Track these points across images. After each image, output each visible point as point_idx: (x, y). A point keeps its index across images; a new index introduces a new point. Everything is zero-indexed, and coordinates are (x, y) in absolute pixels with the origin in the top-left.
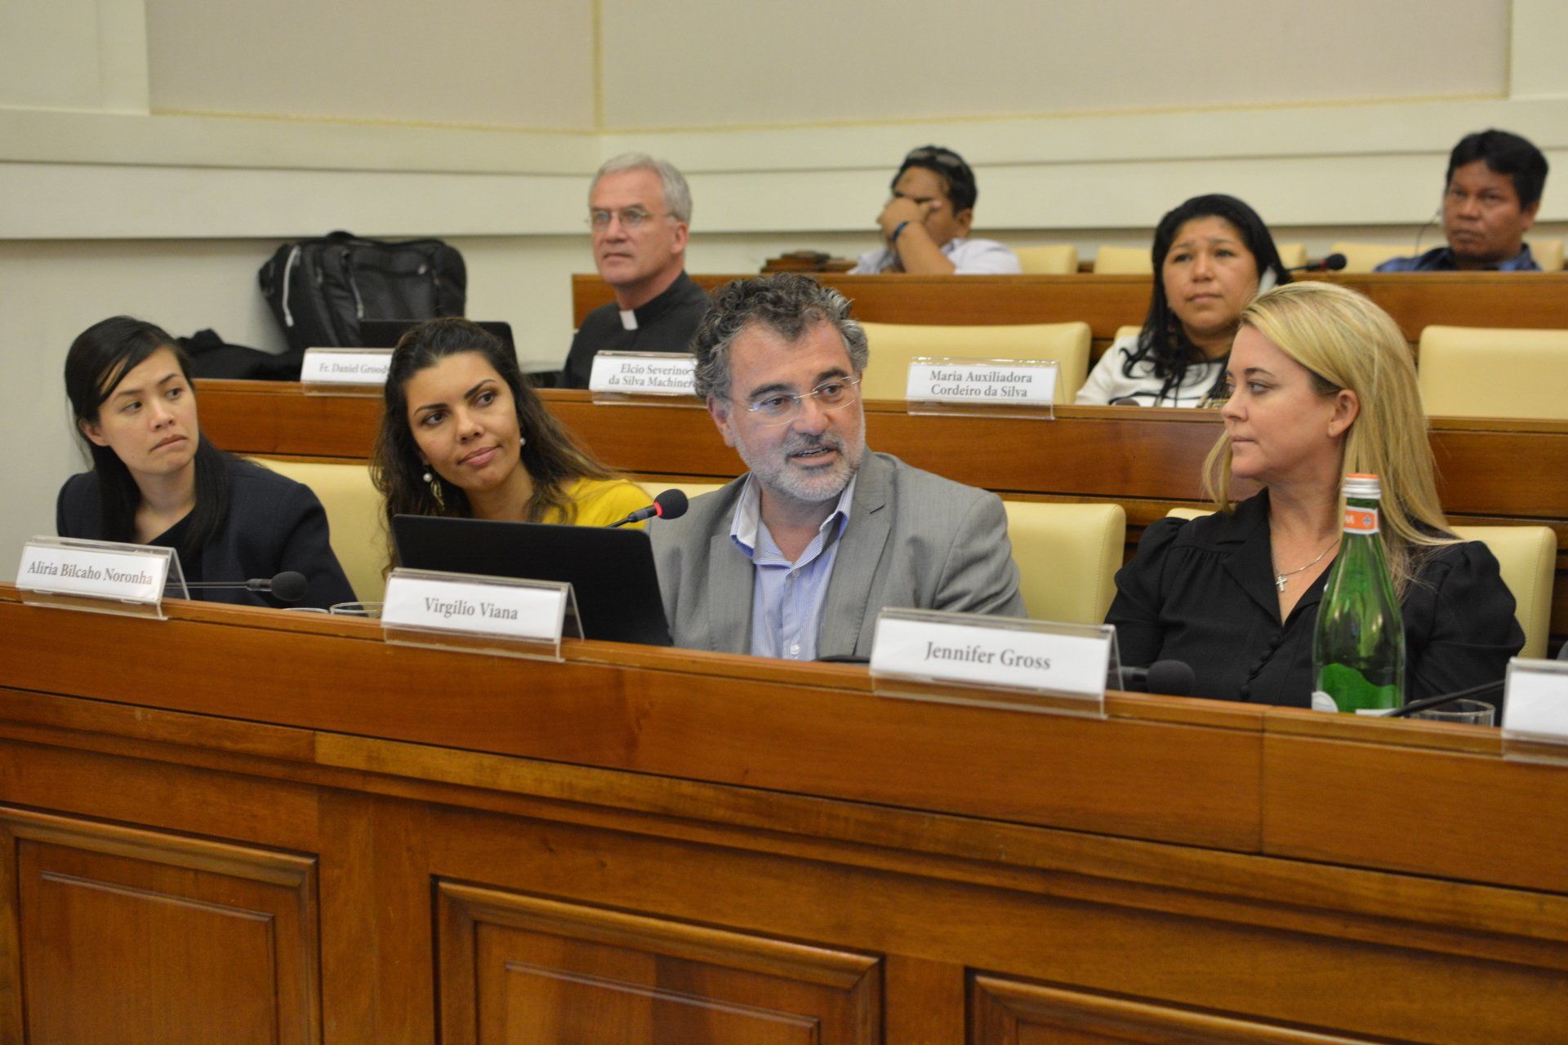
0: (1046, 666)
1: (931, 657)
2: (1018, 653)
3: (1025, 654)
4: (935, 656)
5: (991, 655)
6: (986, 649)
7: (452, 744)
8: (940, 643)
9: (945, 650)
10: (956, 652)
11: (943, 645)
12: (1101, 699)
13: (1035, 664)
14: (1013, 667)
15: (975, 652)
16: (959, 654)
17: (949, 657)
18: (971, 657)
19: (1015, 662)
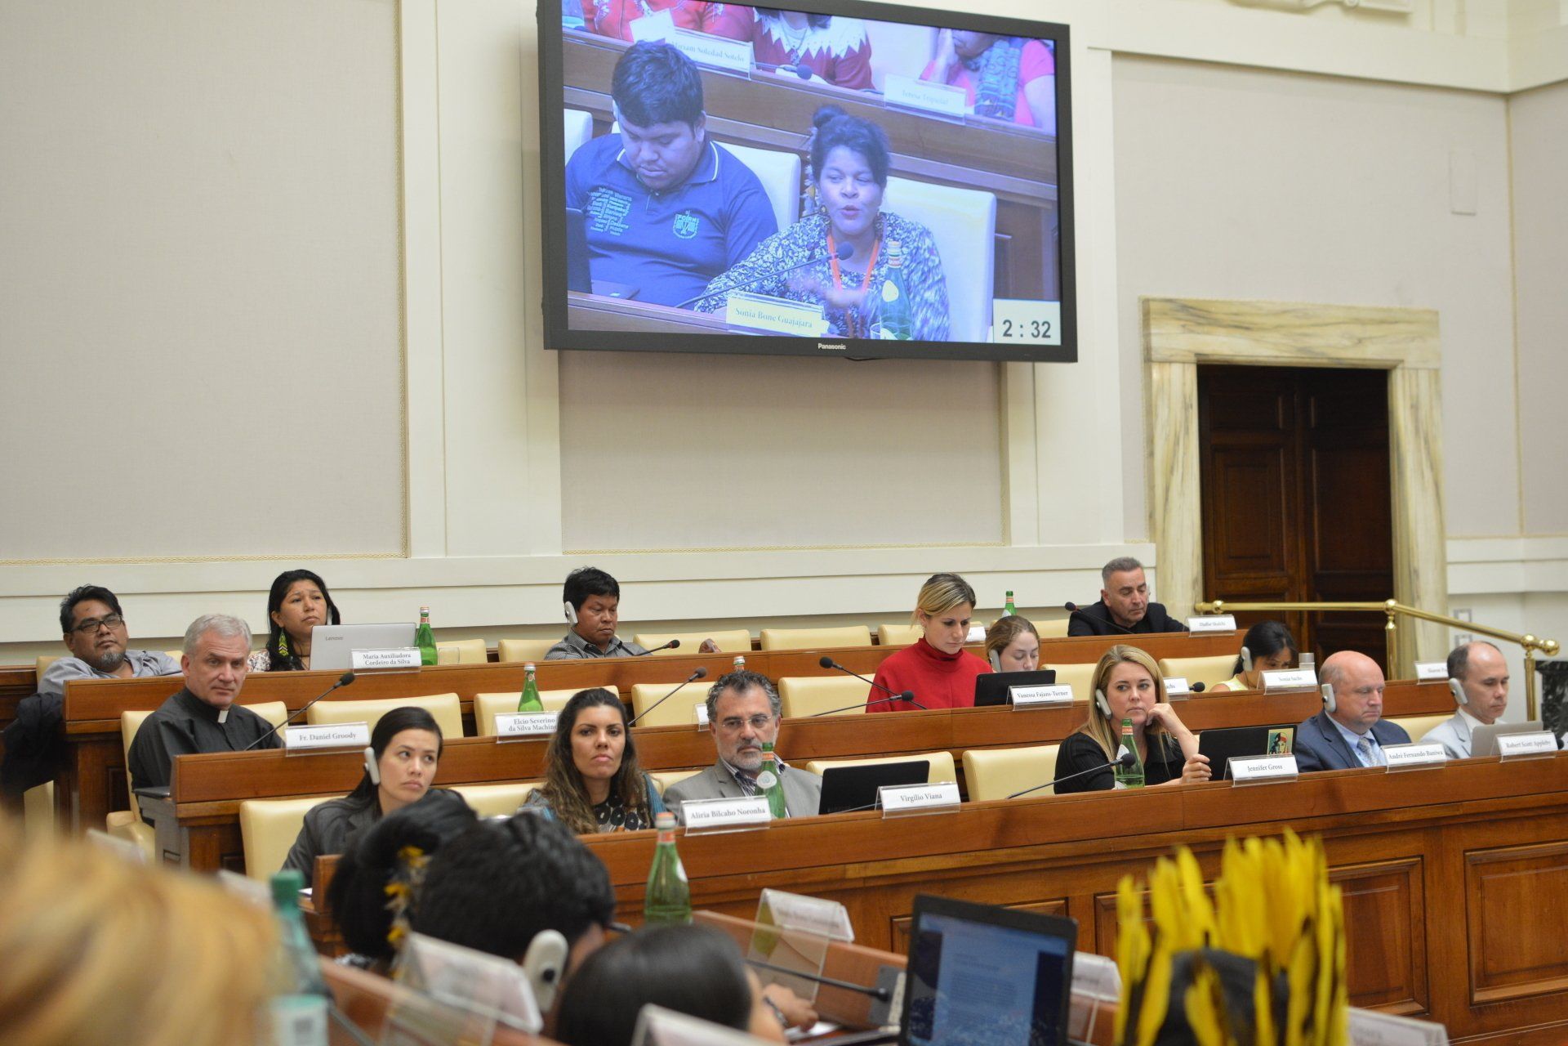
7: (879, 858)
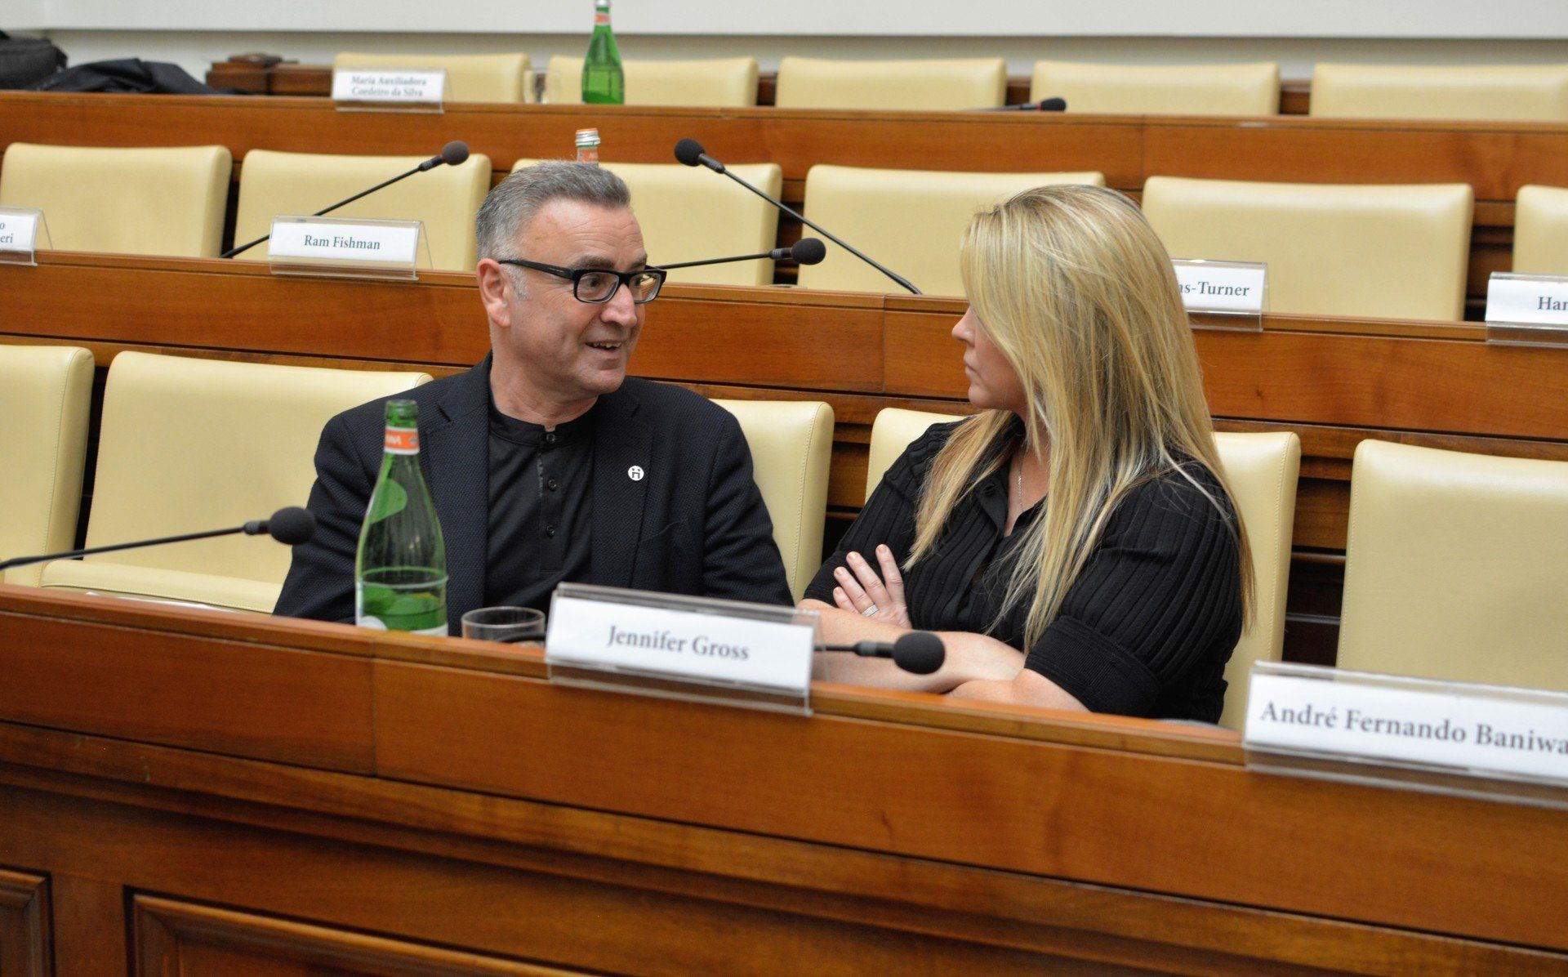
0: (743, 656)
1: (615, 641)
2: (712, 641)
3: (720, 642)
4: (619, 641)
5: (681, 643)
6: (676, 635)
8: (624, 628)
9: (630, 636)
10: (643, 638)
11: (628, 630)
12: (806, 694)
13: (732, 653)
14: (707, 656)
15: (663, 638)
16: (645, 641)
17: (635, 643)
18: (659, 644)
19: (708, 651)
